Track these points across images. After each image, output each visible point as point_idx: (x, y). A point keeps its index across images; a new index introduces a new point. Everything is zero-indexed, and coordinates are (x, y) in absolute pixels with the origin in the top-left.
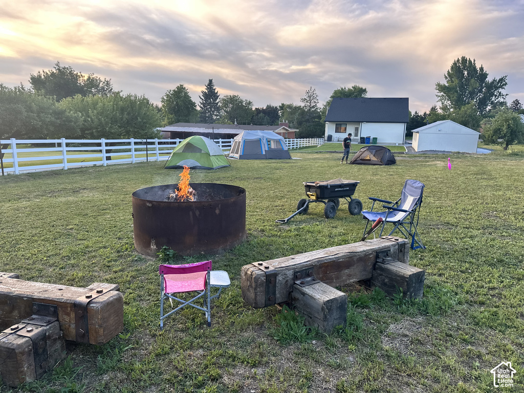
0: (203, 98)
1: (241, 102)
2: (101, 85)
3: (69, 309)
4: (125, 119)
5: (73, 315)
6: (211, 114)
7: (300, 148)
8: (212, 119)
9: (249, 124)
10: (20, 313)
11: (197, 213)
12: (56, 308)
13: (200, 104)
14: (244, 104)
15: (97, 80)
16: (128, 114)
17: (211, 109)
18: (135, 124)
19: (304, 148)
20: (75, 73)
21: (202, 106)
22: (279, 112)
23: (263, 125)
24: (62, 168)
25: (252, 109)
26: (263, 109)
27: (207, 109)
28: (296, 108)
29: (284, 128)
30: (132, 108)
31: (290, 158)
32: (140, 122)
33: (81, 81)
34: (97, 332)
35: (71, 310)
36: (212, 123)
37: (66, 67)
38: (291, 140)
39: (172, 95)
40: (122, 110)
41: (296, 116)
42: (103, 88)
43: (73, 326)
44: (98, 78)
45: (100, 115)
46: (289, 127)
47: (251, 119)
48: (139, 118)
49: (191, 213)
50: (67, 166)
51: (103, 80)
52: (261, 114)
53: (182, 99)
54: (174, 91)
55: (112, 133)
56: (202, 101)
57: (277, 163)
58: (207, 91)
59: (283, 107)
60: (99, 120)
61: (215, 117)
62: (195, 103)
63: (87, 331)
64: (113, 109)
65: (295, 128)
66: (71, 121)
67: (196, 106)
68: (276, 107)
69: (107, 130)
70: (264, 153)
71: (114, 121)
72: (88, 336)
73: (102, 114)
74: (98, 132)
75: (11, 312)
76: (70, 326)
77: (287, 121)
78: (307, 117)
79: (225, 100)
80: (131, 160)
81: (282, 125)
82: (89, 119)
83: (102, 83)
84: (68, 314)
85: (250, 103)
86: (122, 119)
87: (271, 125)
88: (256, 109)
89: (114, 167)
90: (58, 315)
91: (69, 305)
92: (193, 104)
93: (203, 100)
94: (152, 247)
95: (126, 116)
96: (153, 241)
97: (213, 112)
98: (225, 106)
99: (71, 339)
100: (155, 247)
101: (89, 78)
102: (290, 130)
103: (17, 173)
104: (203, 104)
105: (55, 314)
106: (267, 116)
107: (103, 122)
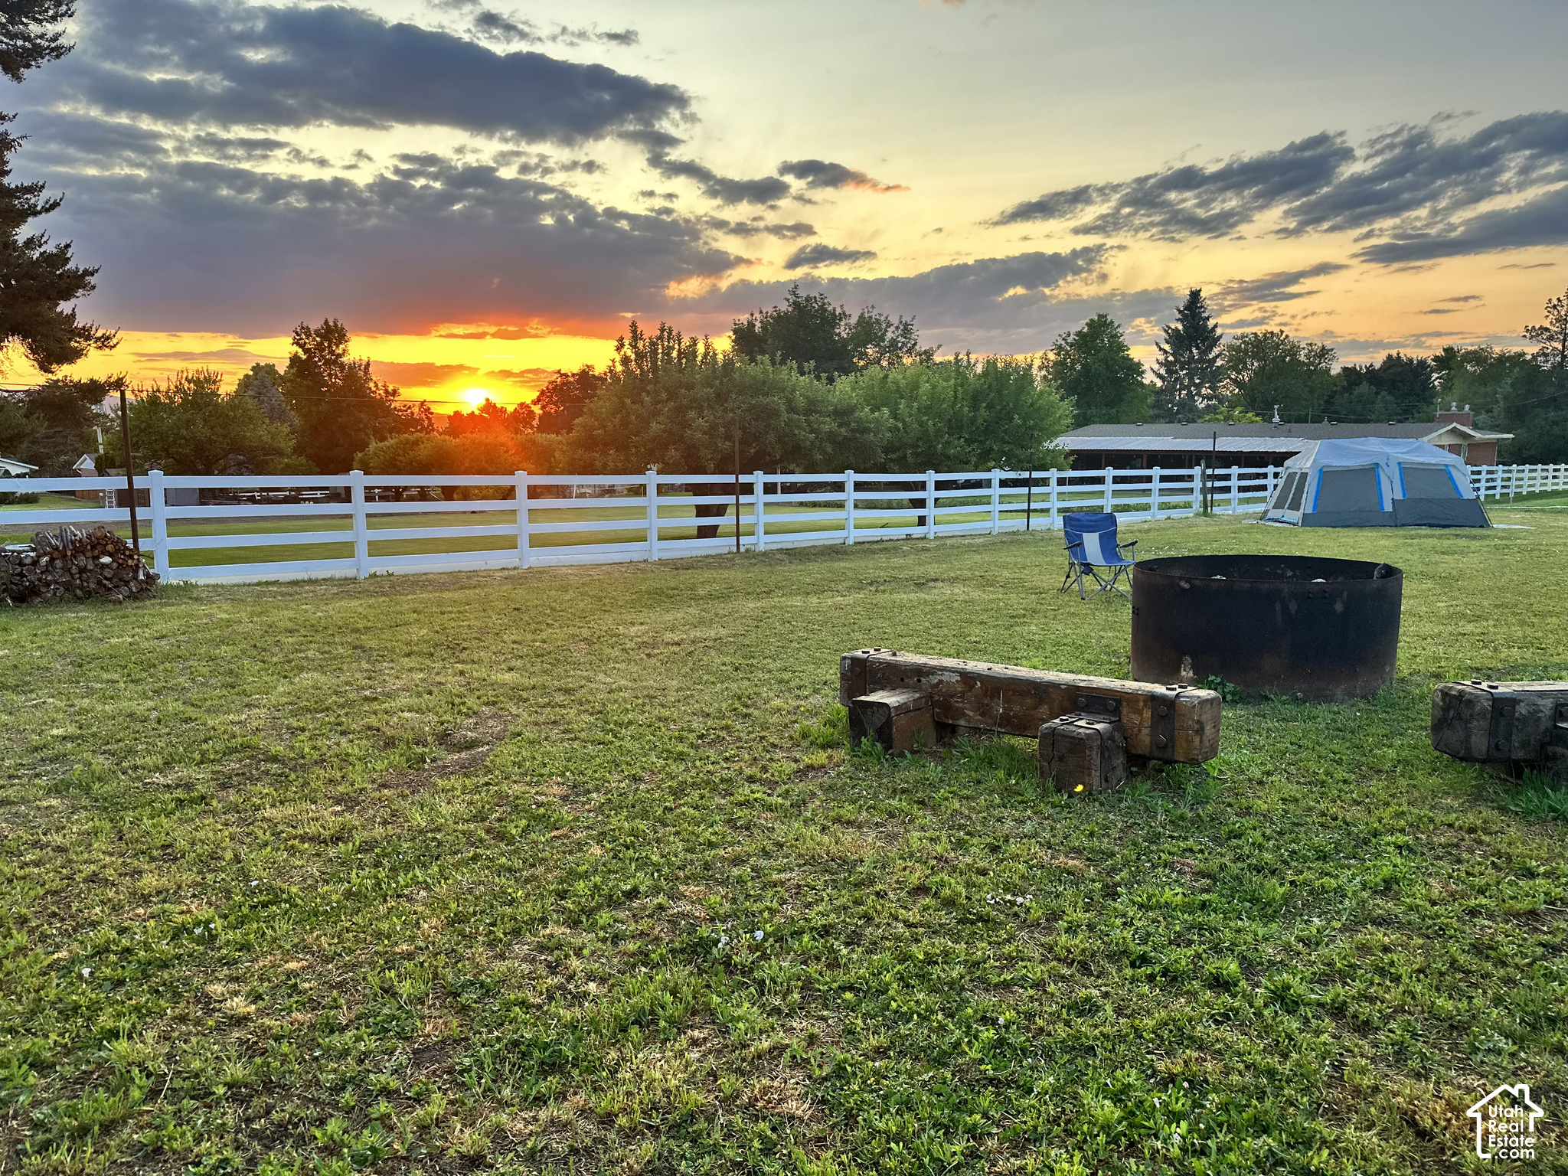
0: (1167, 347)
1: (1294, 350)
2: (889, 335)
3: (1141, 704)
4: (980, 421)
5: (1147, 714)
6: (1190, 394)
7: (1519, 498)
8: (1193, 409)
9: (1317, 420)
10: (1051, 709)
11: (1293, 606)
12: (1119, 702)
13: (1156, 367)
14: (1302, 358)
15: (878, 321)
16: (990, 407)
17: (1191, 379)
18: (1005, 431)
19: (1532, 496)
20: (830, 308)
21: (1163, 371)
22: (1435, 375)
23: (1369, 421)
24: (842, 541)
25: (1328, 370)
26: (1370, 371)
27: (1177, 379)
28: (1502, 359)
29: (1454, 431)
30: (999, 391)
31: (1484, 524)
32: (1019, 426)
33: (842, 328)
34: (1189, 742)
35: (1145, 705)
36: (1194, 421)
37: (812, 295)
38: (1484, 468)
39: (1071, 345)
40: (976, 399)
41: (1505, 387)
42: (894, 343)
43: (1146, 731)
44: (882, 318)
45: (925, 414)
46: (1476, 427)
47: (1327, 402)
48: (1016, 416)
49: (1278, 606)
50: (853, 536)
51: (895, 321)
52: (1364, 388)
53: (1101, 356)
54: (1079, 333)
55: (948, 457)
56: (1161, 358)
57: (1440, 537)
58: (1180, 327)
59: (1449, 359)
60: (921, 424)
61: (1201, 404)
62: (1139, 364)
63: (1172, 739)
64: (956, 397)
65: (1494, 428)
66: (866, 430)
67: (1143, 372)
68: (1422, 363)
69: (939, 451)
70: (1388, 507)
71: (955, 426)
72: (1173, 747)
73: (926, 410)
74: (916, 455)
75: (1036, 707)
76: (1140, 731)
77: (1467, 407)
78: (1552, 390)
79: (1238, 349)
80: (988, 524)
81: (1448, 419)
82: (900, 425)
83: (893, 328)
84: (1140, 712)
85: (1324, 353)
86: (973, 420)
87: (1400, 421)
88: (1345, 369)
89: (954, 540)
90: (1120, 713)
91: (1142, 698)
92: (1136, 369)
93: (1165, 352)
94: (1183, 673)
95: (983, 413)
96: (1188, 660)
97: (1198, 386)
98: (1235, 368)
99: (1140, 752)
100: (1191, 674)
101: (861, 317)
102: (1478, 435)
103: (762, 548)
104: (1166, 364)
105: (1116, 711)
106: (1384, 393)
107: (931, 430)
